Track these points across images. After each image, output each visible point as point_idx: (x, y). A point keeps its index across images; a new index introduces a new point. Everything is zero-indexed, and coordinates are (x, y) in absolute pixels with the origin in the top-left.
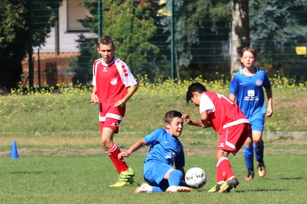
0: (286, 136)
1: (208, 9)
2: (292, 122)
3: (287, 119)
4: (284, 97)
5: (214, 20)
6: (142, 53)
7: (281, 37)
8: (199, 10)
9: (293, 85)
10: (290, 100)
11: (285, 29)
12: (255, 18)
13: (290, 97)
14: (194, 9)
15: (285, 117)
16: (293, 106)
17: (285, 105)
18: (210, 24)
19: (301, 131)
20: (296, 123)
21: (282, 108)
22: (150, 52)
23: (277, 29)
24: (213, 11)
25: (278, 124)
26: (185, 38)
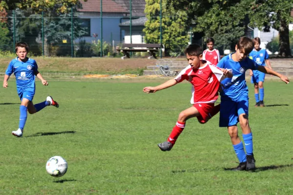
1: (28, 24)
5: (31, 29)
6: (3, 41)
8: (25, 24)
14: (23, 24)
18: (29, 30)
22: (7, 41)
24: (30, 25)
26: (19, 36)
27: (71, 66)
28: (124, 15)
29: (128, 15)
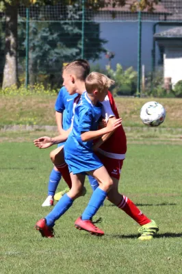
0: (40, 128)
2: (45, 118)
3: (41, 116)
4: (40, 100)
7: (52, 56)
9: (48, 91)
10: (45, 102)
11: (56, 50)
12: (33, 42)
13: (45, 100)
15: (40, 114)
16: (47, 107)
17: (41, 106)
19: (51, 125)
20: (48, 119)
21: (38, 108)
23: (49, 49)
25: (35, 120)
27: (173, 114)
28: (162, 18)
29: (168, 18)
